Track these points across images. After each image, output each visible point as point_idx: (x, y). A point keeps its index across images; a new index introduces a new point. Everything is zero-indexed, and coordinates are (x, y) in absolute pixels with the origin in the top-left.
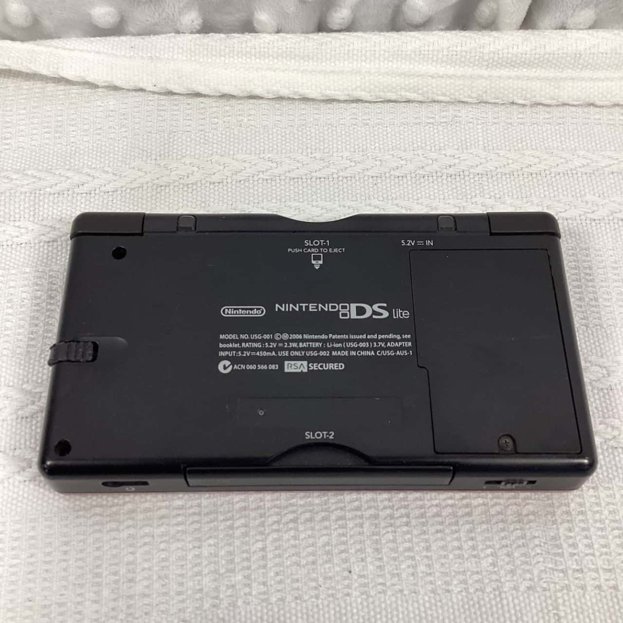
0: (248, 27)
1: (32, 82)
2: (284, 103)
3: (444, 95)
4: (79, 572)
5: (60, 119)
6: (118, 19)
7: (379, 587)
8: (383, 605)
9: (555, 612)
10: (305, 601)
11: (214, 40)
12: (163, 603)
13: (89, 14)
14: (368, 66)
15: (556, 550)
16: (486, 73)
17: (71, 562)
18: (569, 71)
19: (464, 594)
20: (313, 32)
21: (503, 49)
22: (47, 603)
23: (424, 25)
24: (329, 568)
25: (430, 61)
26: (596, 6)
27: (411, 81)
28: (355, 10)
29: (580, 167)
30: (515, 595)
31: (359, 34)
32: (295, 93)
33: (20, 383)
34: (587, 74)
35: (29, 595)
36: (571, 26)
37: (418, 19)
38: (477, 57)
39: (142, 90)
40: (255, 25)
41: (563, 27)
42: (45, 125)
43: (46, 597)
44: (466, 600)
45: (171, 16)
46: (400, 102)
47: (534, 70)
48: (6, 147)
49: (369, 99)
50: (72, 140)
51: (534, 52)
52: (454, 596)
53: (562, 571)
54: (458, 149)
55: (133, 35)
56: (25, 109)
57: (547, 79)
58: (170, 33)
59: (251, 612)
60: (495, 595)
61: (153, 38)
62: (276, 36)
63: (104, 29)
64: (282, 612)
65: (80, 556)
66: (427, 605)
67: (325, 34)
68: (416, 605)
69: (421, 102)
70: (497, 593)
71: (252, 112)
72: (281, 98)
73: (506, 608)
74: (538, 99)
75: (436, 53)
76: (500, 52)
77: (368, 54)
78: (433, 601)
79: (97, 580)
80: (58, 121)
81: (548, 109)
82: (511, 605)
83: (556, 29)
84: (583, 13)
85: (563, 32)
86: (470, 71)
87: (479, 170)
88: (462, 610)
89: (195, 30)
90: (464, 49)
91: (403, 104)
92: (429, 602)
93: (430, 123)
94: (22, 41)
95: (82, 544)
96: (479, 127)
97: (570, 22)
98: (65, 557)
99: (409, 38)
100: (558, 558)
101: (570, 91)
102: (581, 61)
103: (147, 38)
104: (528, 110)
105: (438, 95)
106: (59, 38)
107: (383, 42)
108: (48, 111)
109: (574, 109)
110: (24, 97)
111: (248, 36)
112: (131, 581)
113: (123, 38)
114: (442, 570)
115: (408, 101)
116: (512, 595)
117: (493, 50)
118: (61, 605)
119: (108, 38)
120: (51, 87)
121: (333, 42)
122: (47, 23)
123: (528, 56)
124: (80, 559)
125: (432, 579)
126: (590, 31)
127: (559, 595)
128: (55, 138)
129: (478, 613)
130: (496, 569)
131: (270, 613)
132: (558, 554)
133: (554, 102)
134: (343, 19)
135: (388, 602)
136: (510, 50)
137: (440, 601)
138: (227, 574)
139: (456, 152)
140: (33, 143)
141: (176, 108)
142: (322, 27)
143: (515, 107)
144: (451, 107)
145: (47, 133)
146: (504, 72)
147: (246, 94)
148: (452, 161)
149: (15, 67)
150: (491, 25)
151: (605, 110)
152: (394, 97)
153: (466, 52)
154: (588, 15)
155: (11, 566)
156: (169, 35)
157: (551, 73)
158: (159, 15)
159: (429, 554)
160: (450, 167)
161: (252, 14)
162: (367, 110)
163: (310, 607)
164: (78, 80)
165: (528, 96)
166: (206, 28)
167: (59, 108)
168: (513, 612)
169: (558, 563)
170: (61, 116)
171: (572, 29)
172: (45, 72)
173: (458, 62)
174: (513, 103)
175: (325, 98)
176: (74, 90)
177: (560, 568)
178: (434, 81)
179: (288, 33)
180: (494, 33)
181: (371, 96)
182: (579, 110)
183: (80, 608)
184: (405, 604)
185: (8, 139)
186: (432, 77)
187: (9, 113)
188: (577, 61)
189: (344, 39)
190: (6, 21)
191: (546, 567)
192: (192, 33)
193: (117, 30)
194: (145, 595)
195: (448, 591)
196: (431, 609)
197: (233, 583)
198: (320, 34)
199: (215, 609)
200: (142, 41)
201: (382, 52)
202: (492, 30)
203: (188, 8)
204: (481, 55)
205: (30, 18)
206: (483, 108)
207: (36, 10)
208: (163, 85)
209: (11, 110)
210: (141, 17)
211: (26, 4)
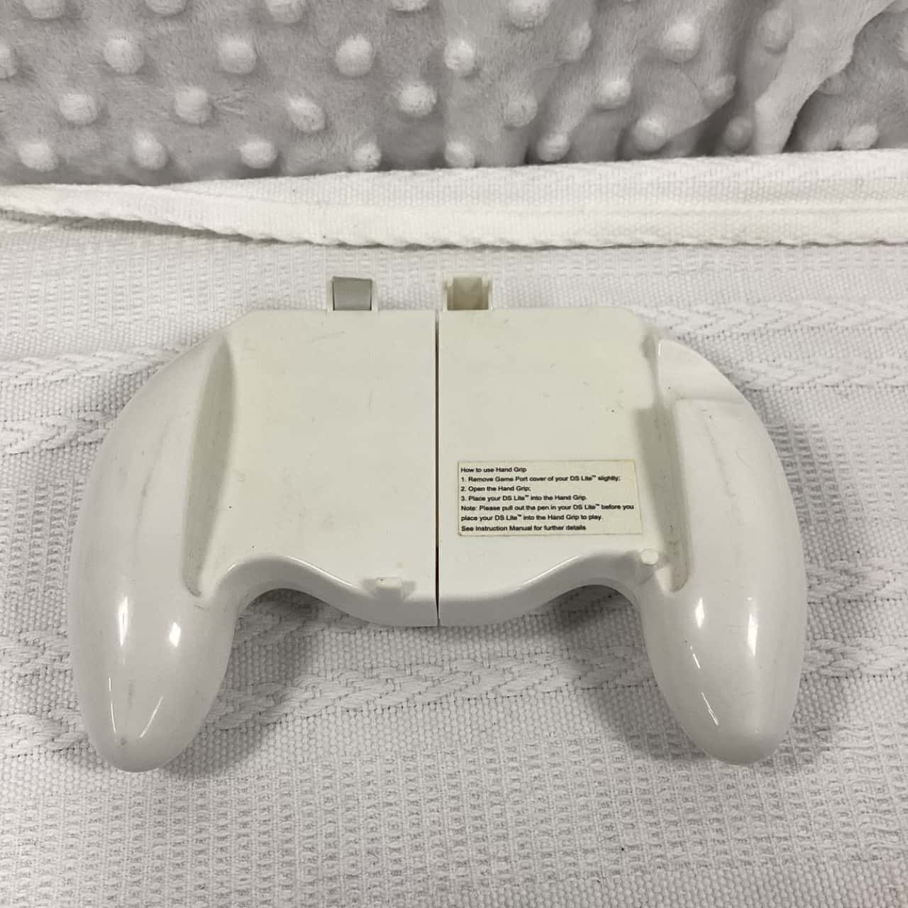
0: (437, 161)
1: (164, 236)
2: (487, 252)
3: (691, 236)
4: (264, 849)
5: (203, 278)
6: (275, 157)
7: (658, 860)
8: (665, 884)
9: (891, 886)
10: (562, 881)
11: (397, 178)
12: (375, 886)
13: (239, 151)
14: (593, 203)
15: (885, 806)
16: (743, 207)
17: (253, 837)
18: (849, 200)
19: (769, 865)
20: (521, 165)
21: (764, 177)
22: (224, 891)
23: (660, 152)
24: (590, 838)
25: (671, 195)
26: (878, 121)
27: (648, 220)
28: (573, 137)
29: (872, 321)
30: (837, 867)
31: (580, 165)
32: (501, 240)
34: (872, 203)
35: (201, 882)
36: (849, 146)
37: (653, 144)
38: (731, 189)
39: (307, 242)
40: (447, 158)
41: (838, 148)
42: (186, 287)
43: (222, 883)
44: (772, 874)
45: (342, 151)
46: (635, 247)
47: (805, 201)
50: (220, 304)
51: (803, 179)
52: (756, 868)
53: (896, 833)
54: (713, 304)
55: (294, 175)
56: (158, 269)
57: (821, 212)
58: (340, 171)
59: (491, 896)
60: (810, 867)
61: (319, 178)
62: (475, 172)
63: (257, 170)
64: (532, 895)
65: (263, 828)
66: (723, 881)
67: (536, 167)
68: (708, 881)
69: (661, 246)
70: (813, 864)
71: (446, 264)
72: (483, 247)
73: (826, 883)
74: (811, 238)
75: (678, 185)
76: (761, 182)
77: (593, 189)
78: (730, 876)
79: (287, 858)
80: (201, 282)
81: (823, 250)
82: (833, 879)
83: (829, 150)
84: (862, 128)
85: (839, 153)
86: (722, 206)
87: (744, 329)
88: (768, 887)
89: (371, 168)
90: (714, 178)
91: (638, 250)
92: (725, 878)
93: (674, 272)
94: (151, 185)
95: (266, 813)
96: (738, 274)
97: (847, 140)
98: (244, 831)
99: (643, 169)
100: (888, 817)
101: (850, 227)
102: (864, 188)
103: (312, 179)
104: (799, 252)
105: (683, 237)
106: (199, 180)
107: (610, 174)
108: (188, 270)
109: (859, 248)
110: (156, 254)
111: (440, 173)
112: (332, 858)
113: (282, 180)
114: (739, 836)
115: (645, 246)
116: (833, 866)
117: (750, 178)
118: (242, 893)
119: (262, 180)
120: (189, 242)
121: (548, 176)
122: (183, 163)
123: (796, 184)
124: (264, 833)
125: (726, 847)
126: (874, 152)
127: (895, 863)
128: (199, 303)
129: (790, 890)
130: (810, 834)
131: (517, 897)
132: (889, 811)
133: (833, 241)
134: (558, 148)
135: (671, 879)
136: (773, 179)
137: (739, 876)
138: (457, 848)
139: (711, 308)
140: (171, 310)
142: (530, 158)
143: (783, 248)
144: (701, 251)
145: (188, 297)
146: (767, 206)
147: (438, 243)
148: (708, 321)
149: (146, 217)
150: (746, 148)
151: (898, 248)
152: (626, 242)
153: (717, 183)
154: (868, 132)
155: (175, 844)
156: (338, 174)
157: (826, 205)
158: (328, 150)
159: (720, 816)
160: (706, 326)
161: (444, 145)
162: (592, 258)
163: (569, 889)
164: (229, 232)
165: (799, 233)
166: (386, 165)
167: (202, 266)
168: (836, 888)
169: (890, 823)
170: (204, 275)
171: (849, 150)
172: (185, 223)
173: (707, 195)
174: (779, 244)
175: (539, 245)
176: (219, 245)
177: (894, 829)
178: (677, 218)
179: (489, 166)
180: (752, 159)
181: (598, 240)
182: (865, 250)
183: (267, 896)
184: (693, 881)
185: (137, 306)
186: (675, 214)
187: (138, 275)
188: (858, 188)
189: (561, 172)
190: (132, 162)
191: (874, 829)
192: (368, 170)
193: (273, 170)
194: (350, 877)
195: (749, 863)
196: (727, 886)
197: (466, 859)
198: (530, 167)
199: (444, 893)
200: (305, 182)
201: (610, 187)
202: (748, 155)
203: (364, 139)
204: (736, 185)
205: (163, 159)
206: (741, 251)
207: (171, 148)
208: (335, 236)
209: (140, 271)
210: (305, 153)
211: (159, 141)
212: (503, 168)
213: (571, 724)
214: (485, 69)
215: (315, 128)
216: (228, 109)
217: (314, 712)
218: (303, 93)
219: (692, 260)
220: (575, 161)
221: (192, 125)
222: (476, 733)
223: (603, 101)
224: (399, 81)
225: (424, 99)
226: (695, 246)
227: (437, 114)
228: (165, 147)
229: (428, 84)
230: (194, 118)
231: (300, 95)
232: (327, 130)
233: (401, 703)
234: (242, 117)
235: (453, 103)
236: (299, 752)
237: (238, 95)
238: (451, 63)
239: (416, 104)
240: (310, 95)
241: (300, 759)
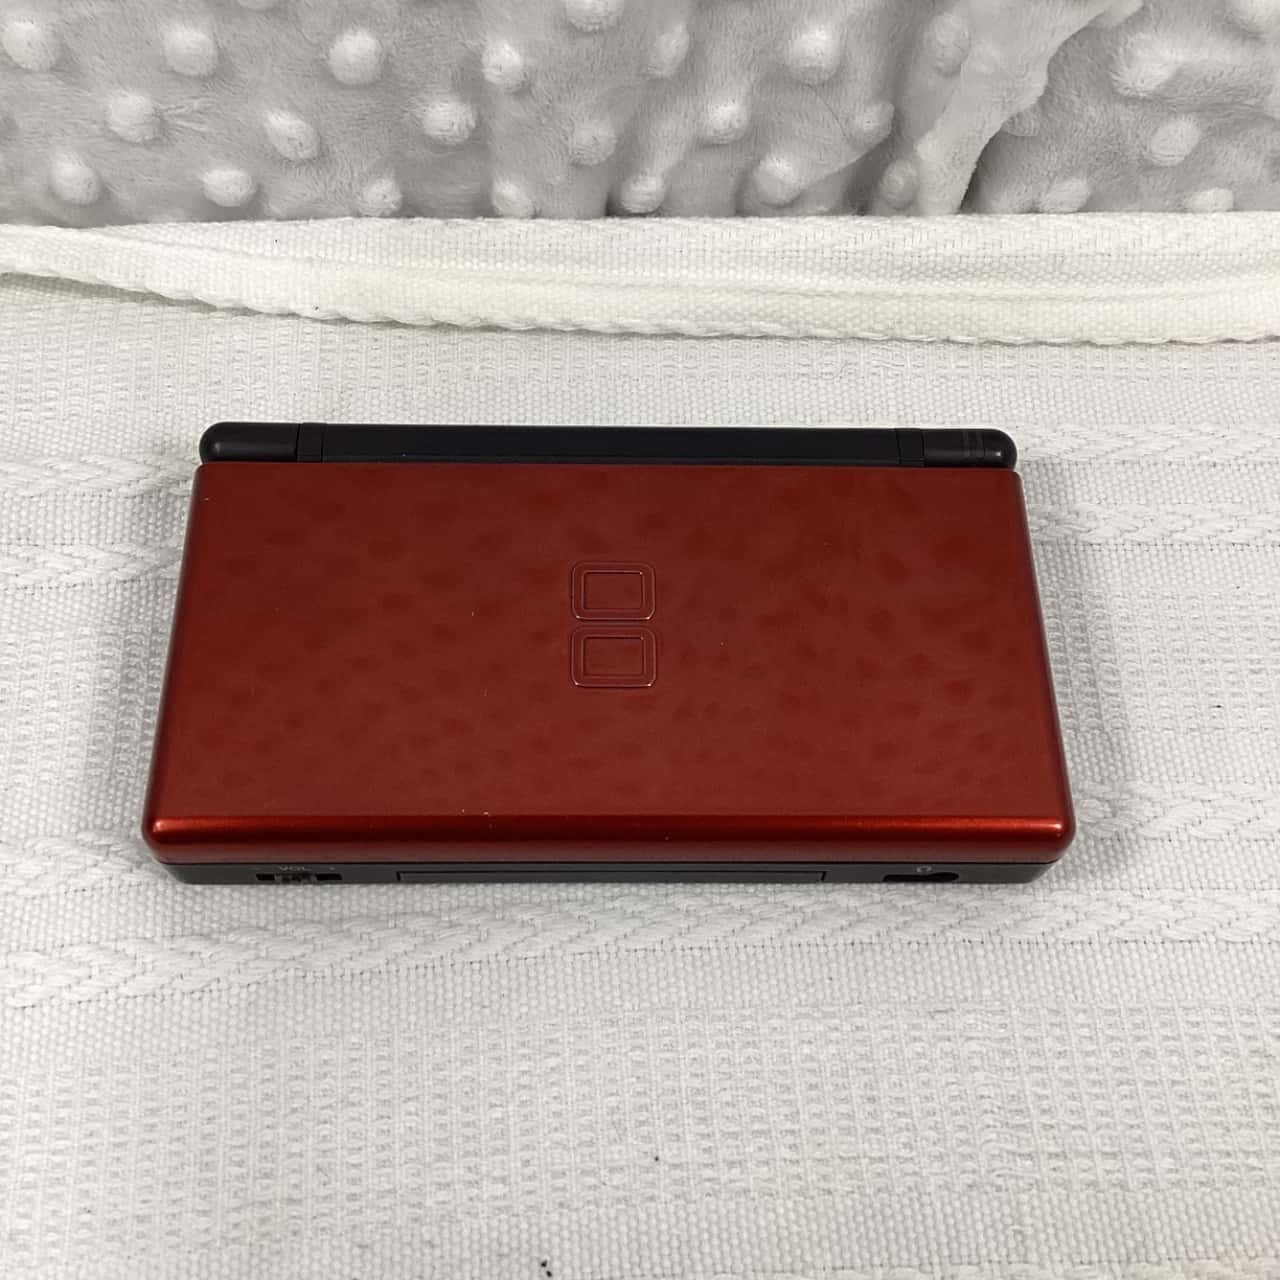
0: (483, 207)
1: (95, 300)
2: (546, 338)
3: (826, 325)
4: (176, 1161)
5: (145, 364)
6: (252, 192)
7: (708, 1184)
8: (714, 1217)
9: (1017, 1227)
10: (577, 1210)
11: (422, 229)
12: (324, 1215)
13: (202, 182)
14: (693, 276)
15: (1018, 1120)
16: (898, 288)
17: (161, 1144)
18: (1045, 284)
19: (856, 1196)
20: (597, 217)
21: (928, 248)
22: (117, 1216)
23: (791, 206)
24: (620, 1152)
25: (801, 269)
26: (1090, 173)
27: (768, 302)
28: (671, 178)
29: (1066, 452)
30: (946, 1200)
31: (677, 221)
32: (565, 322)
33: (73, 830)
34: (1076, 289)
35: (87, 1203)
36: (1046, 208)
37: (781, 195)
38: (882, 263)
39: (293, 315)
40: (495, 203)
41: (1034, 210)
42: (119, 375)
43: (115, 1206)
44: (860, 1207)
45: (347, 187)
46: (751, 338)
47: (984, 283)
48: (50, 414)
49: (695, 332)
50: (167, 401)
51: (981, 253)
52: (838, 1199)
53: (1030, 1156)
55: (279, 219)
56: (82, 347)
57: (1005, 299)
58: (344, 216)
59: (479, 1229)
60: (911, 1199)
61: (314, 224)
62: (532, 224)
63: (227, 209)
64: (535, 1230)
65: (177, 1133)
66: (792, 1216)
67: (617, 220)
68: (772, 1216)
69: (786, 338)
70: (915, 1194)
71: (489, 354)
72: (539, 330)
73: (930, 1222)
74: (992, 335)
75: (810, 254)
76: (923, 253)
77: (693, 255)
78: (802, 1209)
79: (208, 1175)
80: (140, 369)
81: (1009, 351)
82: (940, 1216)
83: (1022, 213)
84: (1067, 184)
85: (1033, 218)
86: (870, 285)
88: (853, 1225)
89: (388, 212)
90: (860, 247)
91: (756, 343)
92: (796, 1211)
93: (803, 375)
94: (79, 227)
95: (181, 1112)
96: (889, 381)
97: (1046, 200)
98: (148, 1136)
99: (764, 229)
100: (1022, 1134)
101: (1050, 320)
102: (1066, 268)
103: (302, 225)
104: (975, 353)
105: (815, 326)
106: (145, 222)
107: (718, 236)
108: (124, 351)
109: (1056, 351)
110: (81, 325)
111: (482, 223)
112: (266, 1176)
113: (261, 225)
114: (818, 1155)
115: (765, 337)
116: (942, 1198)
117: (909, 249)
118: (141, 1219)
119: (233, 224)
120: (129, 308)
121: (632, 234)
122: (125, 196)
123: (972, 260)
124: (178, 1139)
125: (801, 1170)
126: (1082, 216)
127: (1024, 1197)
128: (137, 398)
129: (881, 1230)
130: (914, 1154)
131: (515, 1232)
132: (1023, 1126)
133: (1019, 339)
134: (649, 194)
135: (723, 1211)
136: (941, 250)
137: (814, 1209)
138: (438, 1165)
140: (97, 407)
141: (353, 346)
142: (612, 209)
143: (952, 347)
144: (839, 347)
145: (122, 389)
146: (932, 288)
147: (477, 323)
149: (66, 272)
150: (909, 206)
151: (1111, 352)
152: (738, 330)
153: (863, 252)
154: (1077, 188)
155: (54, 1153)
156: (342, 220)
157: (1014, 289)
158: (326, 185)
159: (796, 1127)
161: (490, 184)
162: (693, 352)
163: (585, 1222)
164: (180, 296)
165: (974, 328)
166: (409, 209)
167: (145, 346)
168: (942, 1228)
169: (1023, 1142)
170: (146, 359)
171: (1049, 213)
172: (120, 282)
173: (850, 270)
174: (948, 341)
175: (617, 331)
176: (171, 313)
177: (1026, 1150)
178: (808, 301)
179: (552, 217)
180: (911, 220)
181: (699, 327)
182: (1066, 352)
183: (176, 1225)
184: (752, 1216)
185: (51, 399)
186: (806, 295)
187: (55, 355)
188: (1057, 266)
189: (651, 229)
190: (52, 192)
191: (1001, 1149)
192: (383, 216)
193: (250, 209)
194: (291, 1201)
195: (829, 1192)
196: (797, 1223)
197: (448, 1179)
199: (416, 1225)
200: (293, 228)
201: (717, 253)
202: (908, 216)
203: (376, 173)
204: (890, 258)
205: (94, 188)
206: (895, 349)
207: (106, 174)
208: (331, 307)
209: (57, 350)
210: (294, 188)
211: (88, 164)
212: (571, 221)
214: (539, 84)
215: (304, 154)
216: (181, 122)
217: (257, 978)
218: (286, 105)
219: (827, 359)
220: (671, 216)
221: (134, 144)
222: (477, 1008)
223: (711, 133)
224: (422, 95)
225: (456, 120)
226: (834, 339)
227: (477, 142)
228: (97, 173)
229: (463, 100)
230: (133, 135)
231: (282, 108)
232: (321, 158)
233: (378, 966)
234: (203, 135)
235: (499, 126)
237: (196, 104)
238: (491, 74)
239: (447, 127)
240: (294, 109)
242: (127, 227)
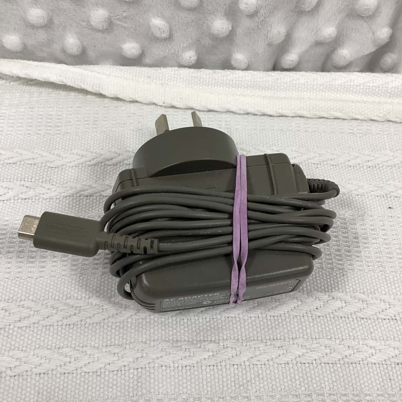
0: (227, 65)
2: (250, 115)
5: (96, 116)
6: (141, 52)
11: (204, 73)
13: (121, 48)
14: (308, 94)
20: (271, 71)
23: (345, 68)
25: (351, 92)
27: (338, 104)
28: (301, 57)
31: (303, 73)
37: (343, 63)
38: (383, 91)
39: (154, 104)
40: (233, 63)
42: (87, 119)
45: (177, 52)
46: (330, 119)
48: (58, 132)
49: (308, 116)
50: (104, 130)
54: (372, 151)
55: (150, 66)
56: (72, 107)
61: (163, 70)
63: (129, 59)
69: (344, 119)
75: (355, 87)
77: (309, 87)
86: (377, 99)
87: (390, 163)
90: (375, 84)
91: (332, 120)
93: (351, 133)
96: (385, 136)
99: (337, 77)
103: (158, 69)
105: (356, 114)
106: (97, 64)
107: (319, 79)
108: (88, 110)
110: (72, 100)
111: (228, 72)
113: (143, 69)
117: (394, 85)
119: (132, 68)
121: (286, 78)
122: (91, 54)
128: (93, 128)
134: (292, 61)
139: (371, 153)
140: (77, 130)
141: (175, 114)
142: (275, 68)
144: (364, 123)
145: (87, 124)
148: (369, 158)
152: (325, 116)
153: (376, 87)
156: (174, 68)
158: (169, 50)
160: (368, 161)
161: (231, 55)
162: (306, 122)
166: (198, 65)
167: (96, 109)
170: (96, 114)
173: (370, 93)
178: (354, 104)
181: (310, 114)
185: (59, 126)
186: (353, 102)
187: (61, 110)
189: (293, 76)
190: (64, 51)
192: (190, 67)
198: (276, 72)
200: (155, 71)
201: (318, 86)
202: (393, 73)
203: (189, 48)
204: (386, 89)
205: (80, 49)
206: (387, 125)
207: (85, 43)
208: (169, 102)
209: (62, 108)
210: (157, 51)
211: (79, 39)
212: (262, 72)
213: (294, 385)
214: (262, 11)
215: (164, 35)
216: (118, 22)
217: (141, 366)
218: (160, 15)
219: (359, 128)
220: (300, 71)
221: (99, 31)
222: (237, 386)
223: (322, 38)
224: (213, 16)
225: (225, 27)
226: (362, 120)
227: (230, 37)
228: (82, 43)
229: (228, 19)
230: (100, 27)
231: (159, 16)
232: (170, 38)
233: (193, 364)
234: (125, 27)
235: (239, 31)
236: (131, 390)
237: (125, 14)
238: (242, 6)
239: (221, 29)
240: (163, 17)
241: (131, 394)
242: (92, 66)
